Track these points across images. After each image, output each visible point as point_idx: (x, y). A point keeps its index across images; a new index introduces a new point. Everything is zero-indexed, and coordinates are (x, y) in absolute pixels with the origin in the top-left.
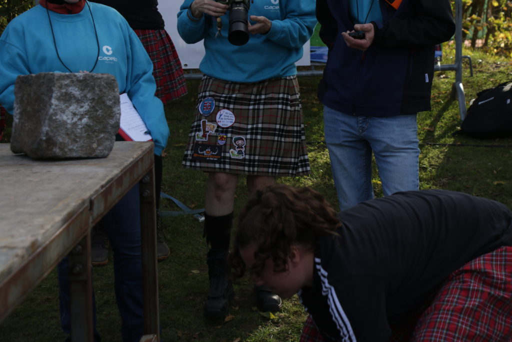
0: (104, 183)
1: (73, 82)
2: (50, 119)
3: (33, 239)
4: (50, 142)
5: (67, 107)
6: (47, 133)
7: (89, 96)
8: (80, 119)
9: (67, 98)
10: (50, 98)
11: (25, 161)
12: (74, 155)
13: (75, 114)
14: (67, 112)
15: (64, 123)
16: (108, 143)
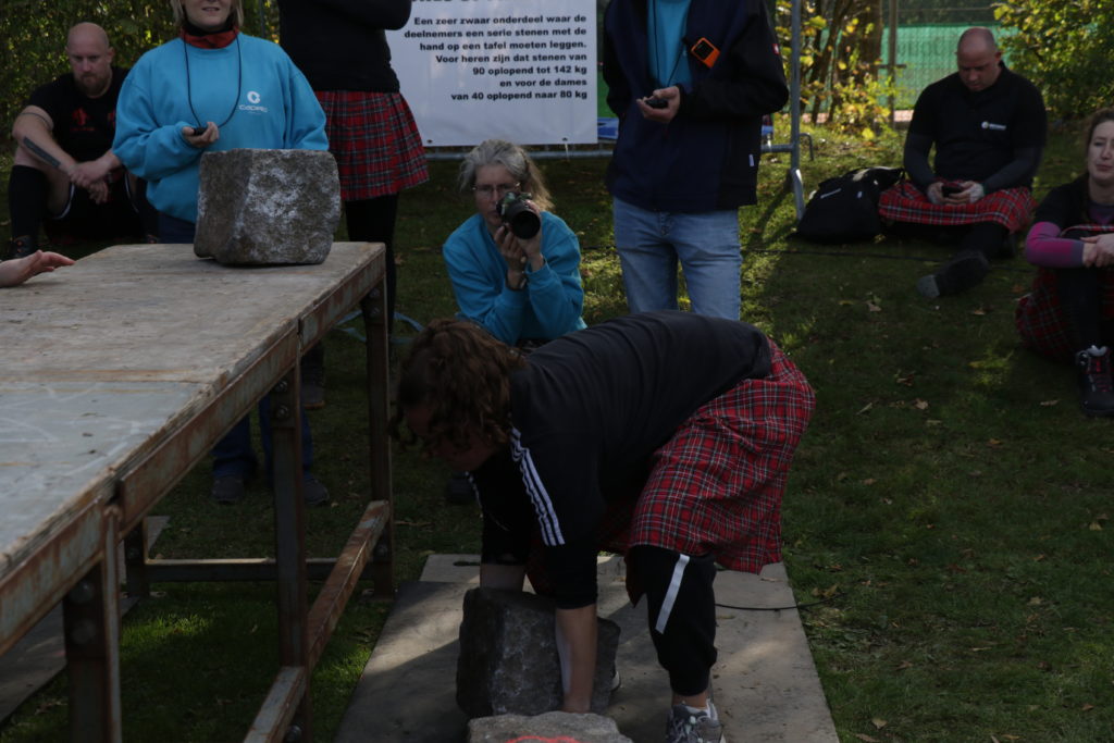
0: (317, 297)
1: (276, 161)
2: (247, 211)
3: (223, 371)
4: (246, 242)
5: (269, 195)
6: (242, 231)
7: (299, 180)
8: (286, 212)
9: (269, 183)
10: (246, 184)
11: (214, 268)
12: (279, 259)
13: (279, 205)
14: (269, 202)
15: (265, 216)
16: (323, 244)
